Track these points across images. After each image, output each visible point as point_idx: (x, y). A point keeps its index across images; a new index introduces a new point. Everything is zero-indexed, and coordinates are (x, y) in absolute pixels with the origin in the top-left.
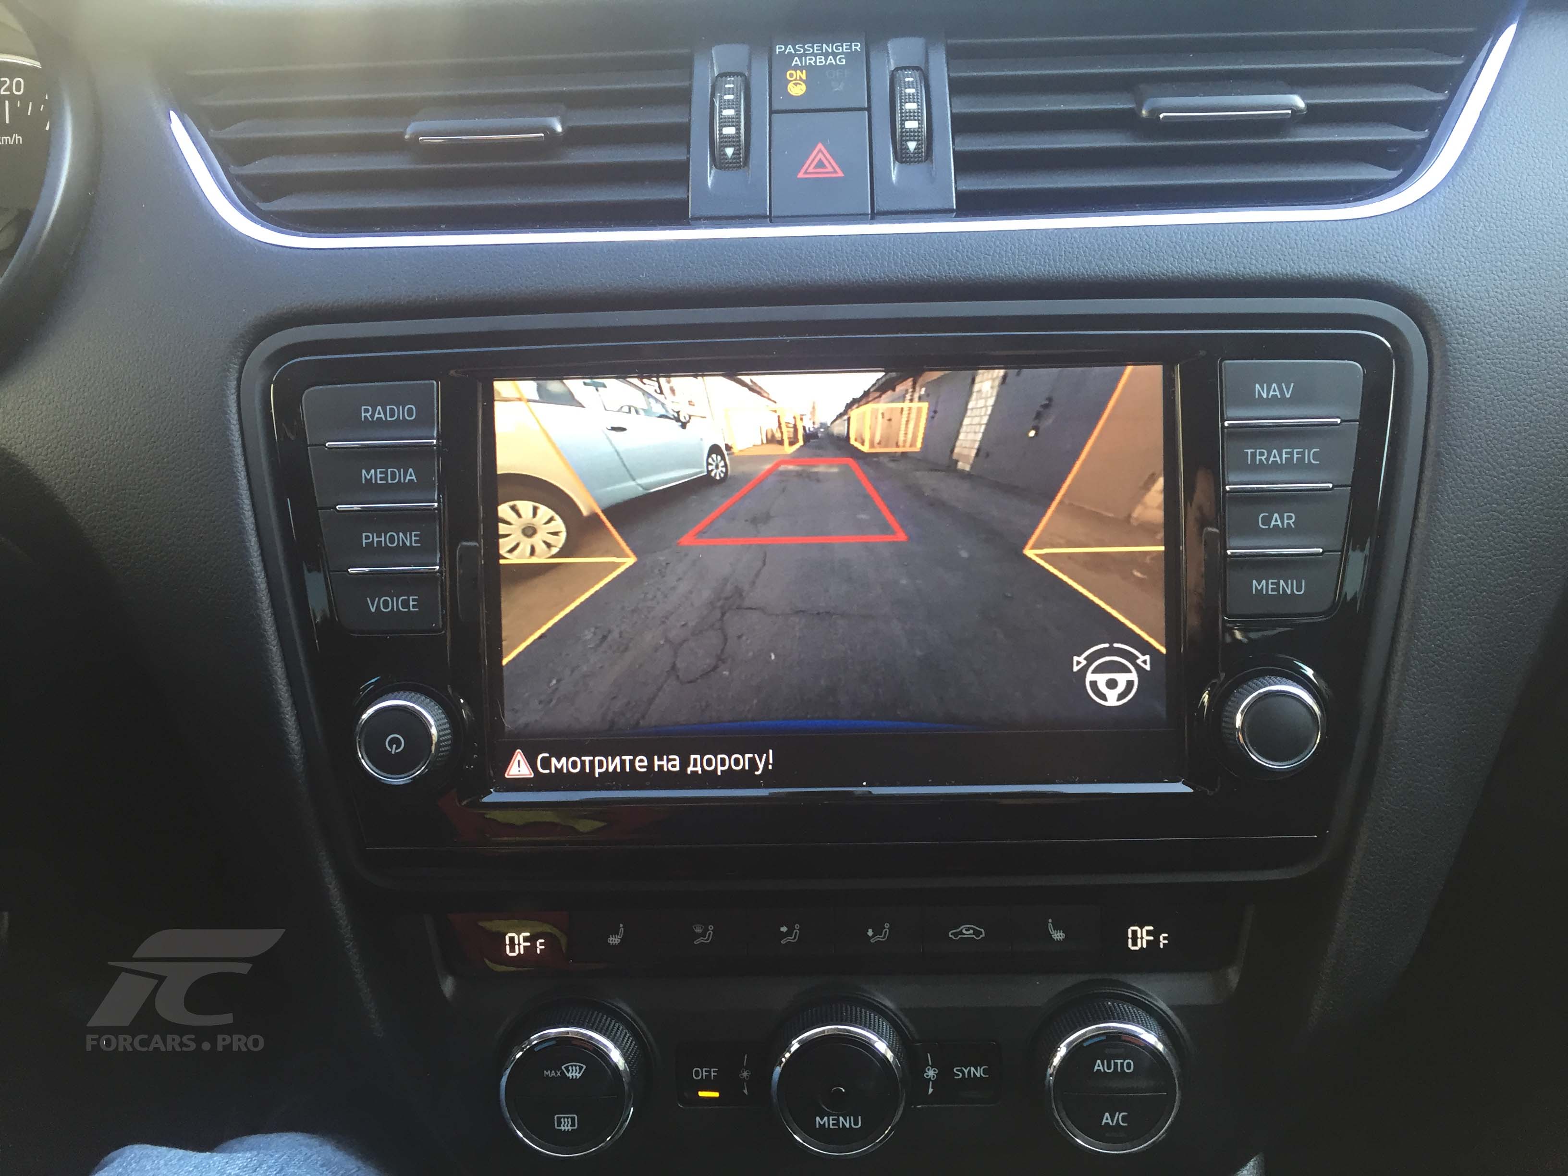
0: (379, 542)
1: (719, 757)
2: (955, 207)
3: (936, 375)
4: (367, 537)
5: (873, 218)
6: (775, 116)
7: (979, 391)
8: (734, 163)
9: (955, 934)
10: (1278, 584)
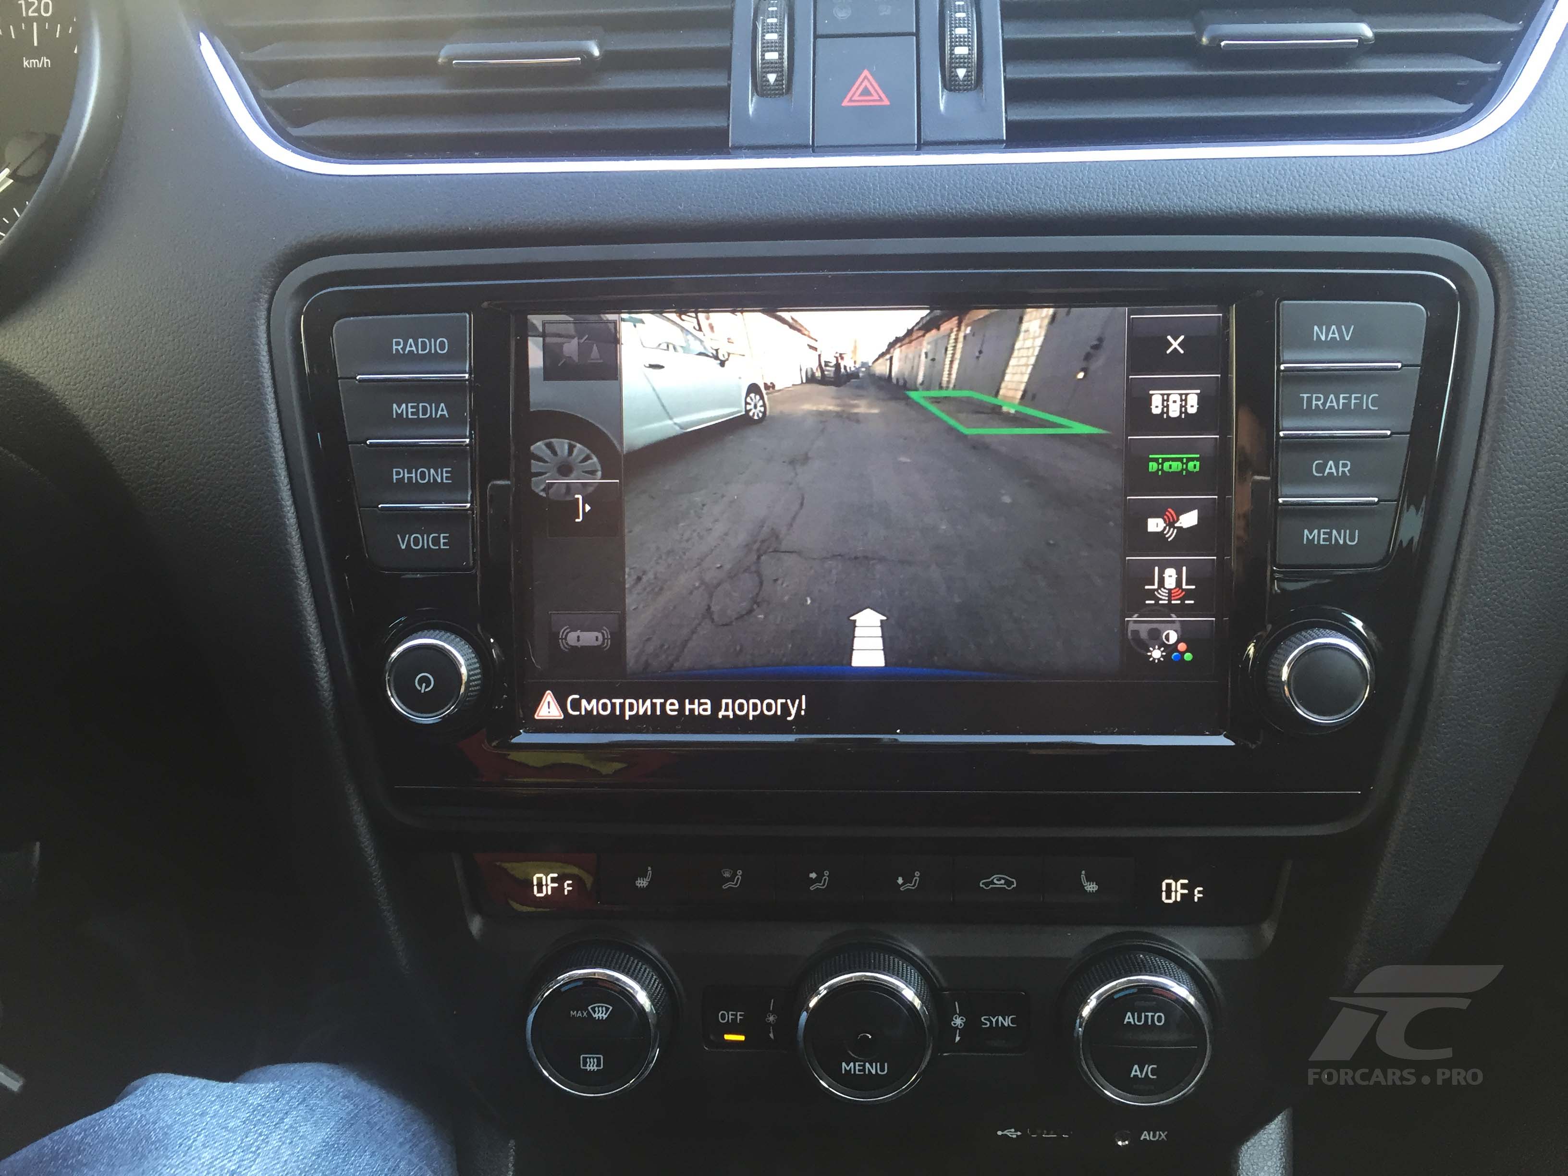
0: (410, 478)
1: (751, 701)
2: (1005, 138)
3: (983, 313)
4: (398, 473)
5: (919, 149)
6: (819, 40)
7: (1027, 331)
8: (777, 90)
9: (987, 884)
10: (1330, 534)
